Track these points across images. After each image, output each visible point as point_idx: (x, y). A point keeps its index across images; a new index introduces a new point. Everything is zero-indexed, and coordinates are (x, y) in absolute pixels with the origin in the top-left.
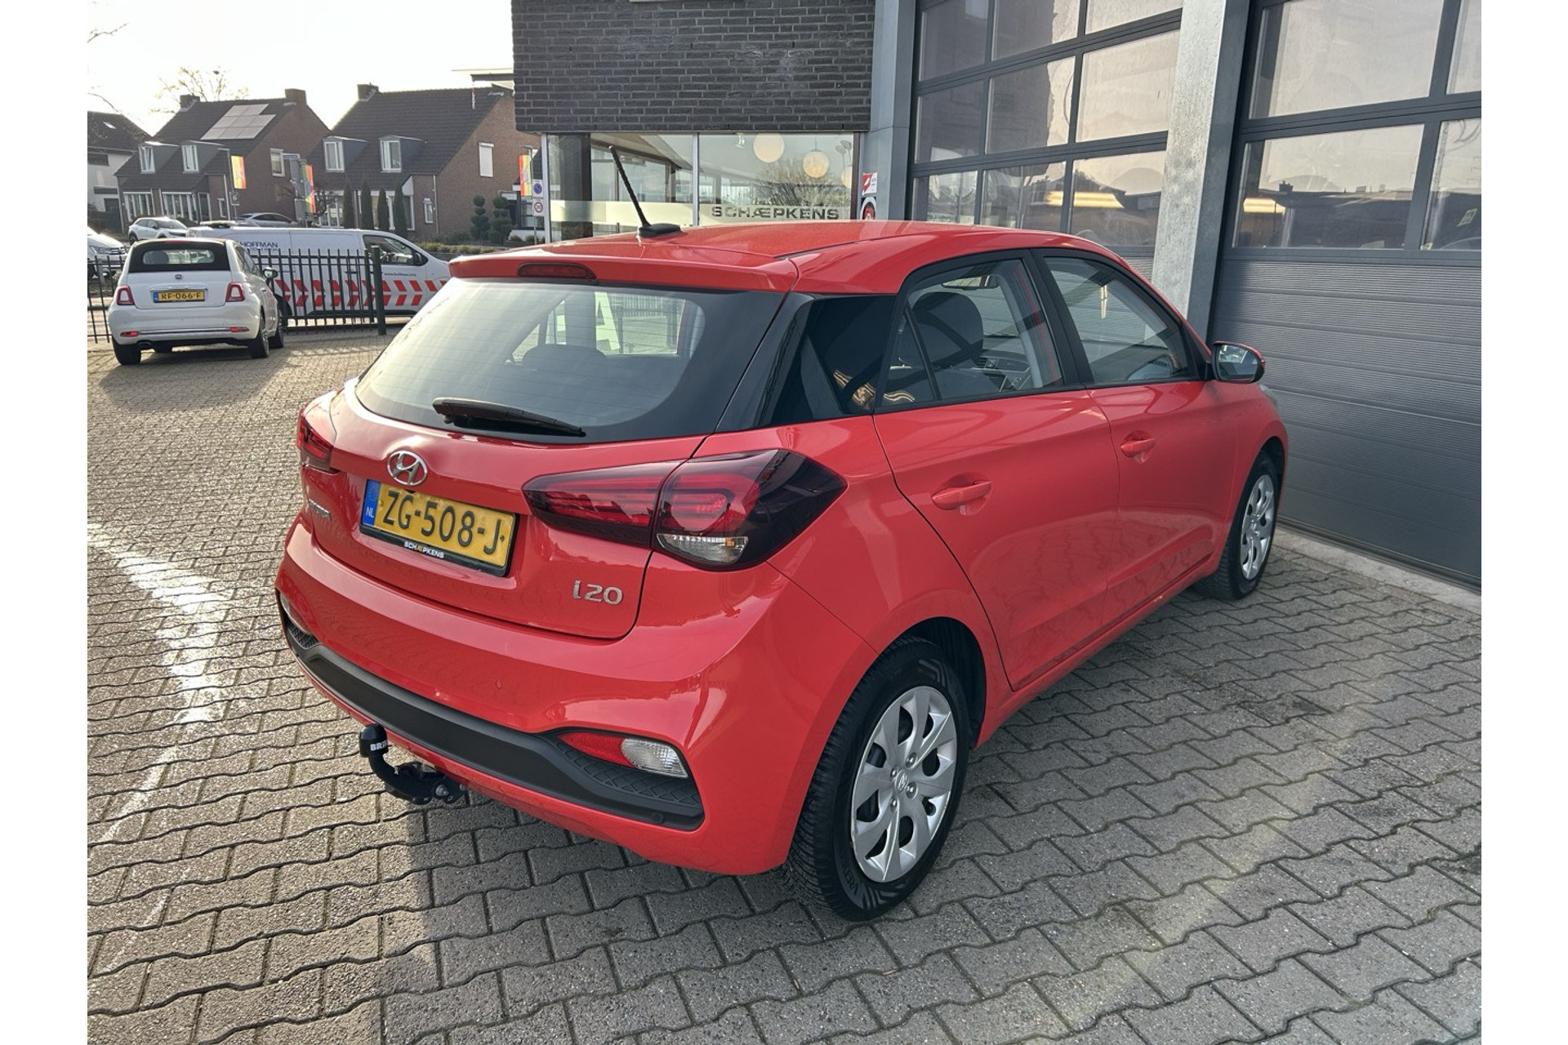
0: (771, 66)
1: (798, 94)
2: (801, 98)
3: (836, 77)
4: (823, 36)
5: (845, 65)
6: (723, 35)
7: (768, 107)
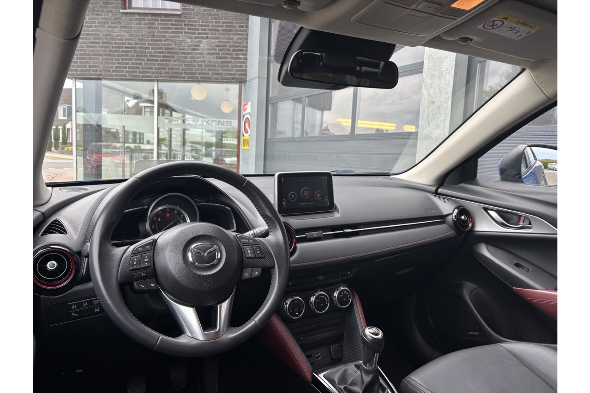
0: (195, 47)
1: (210, 62)
2: (212, 64)
3: (229, 54)
4: (222, 34)
5: (234, 48)
6: (170, 31)
7: (194, 68)
